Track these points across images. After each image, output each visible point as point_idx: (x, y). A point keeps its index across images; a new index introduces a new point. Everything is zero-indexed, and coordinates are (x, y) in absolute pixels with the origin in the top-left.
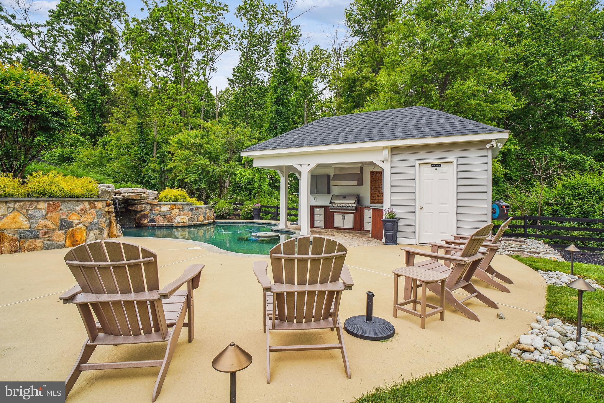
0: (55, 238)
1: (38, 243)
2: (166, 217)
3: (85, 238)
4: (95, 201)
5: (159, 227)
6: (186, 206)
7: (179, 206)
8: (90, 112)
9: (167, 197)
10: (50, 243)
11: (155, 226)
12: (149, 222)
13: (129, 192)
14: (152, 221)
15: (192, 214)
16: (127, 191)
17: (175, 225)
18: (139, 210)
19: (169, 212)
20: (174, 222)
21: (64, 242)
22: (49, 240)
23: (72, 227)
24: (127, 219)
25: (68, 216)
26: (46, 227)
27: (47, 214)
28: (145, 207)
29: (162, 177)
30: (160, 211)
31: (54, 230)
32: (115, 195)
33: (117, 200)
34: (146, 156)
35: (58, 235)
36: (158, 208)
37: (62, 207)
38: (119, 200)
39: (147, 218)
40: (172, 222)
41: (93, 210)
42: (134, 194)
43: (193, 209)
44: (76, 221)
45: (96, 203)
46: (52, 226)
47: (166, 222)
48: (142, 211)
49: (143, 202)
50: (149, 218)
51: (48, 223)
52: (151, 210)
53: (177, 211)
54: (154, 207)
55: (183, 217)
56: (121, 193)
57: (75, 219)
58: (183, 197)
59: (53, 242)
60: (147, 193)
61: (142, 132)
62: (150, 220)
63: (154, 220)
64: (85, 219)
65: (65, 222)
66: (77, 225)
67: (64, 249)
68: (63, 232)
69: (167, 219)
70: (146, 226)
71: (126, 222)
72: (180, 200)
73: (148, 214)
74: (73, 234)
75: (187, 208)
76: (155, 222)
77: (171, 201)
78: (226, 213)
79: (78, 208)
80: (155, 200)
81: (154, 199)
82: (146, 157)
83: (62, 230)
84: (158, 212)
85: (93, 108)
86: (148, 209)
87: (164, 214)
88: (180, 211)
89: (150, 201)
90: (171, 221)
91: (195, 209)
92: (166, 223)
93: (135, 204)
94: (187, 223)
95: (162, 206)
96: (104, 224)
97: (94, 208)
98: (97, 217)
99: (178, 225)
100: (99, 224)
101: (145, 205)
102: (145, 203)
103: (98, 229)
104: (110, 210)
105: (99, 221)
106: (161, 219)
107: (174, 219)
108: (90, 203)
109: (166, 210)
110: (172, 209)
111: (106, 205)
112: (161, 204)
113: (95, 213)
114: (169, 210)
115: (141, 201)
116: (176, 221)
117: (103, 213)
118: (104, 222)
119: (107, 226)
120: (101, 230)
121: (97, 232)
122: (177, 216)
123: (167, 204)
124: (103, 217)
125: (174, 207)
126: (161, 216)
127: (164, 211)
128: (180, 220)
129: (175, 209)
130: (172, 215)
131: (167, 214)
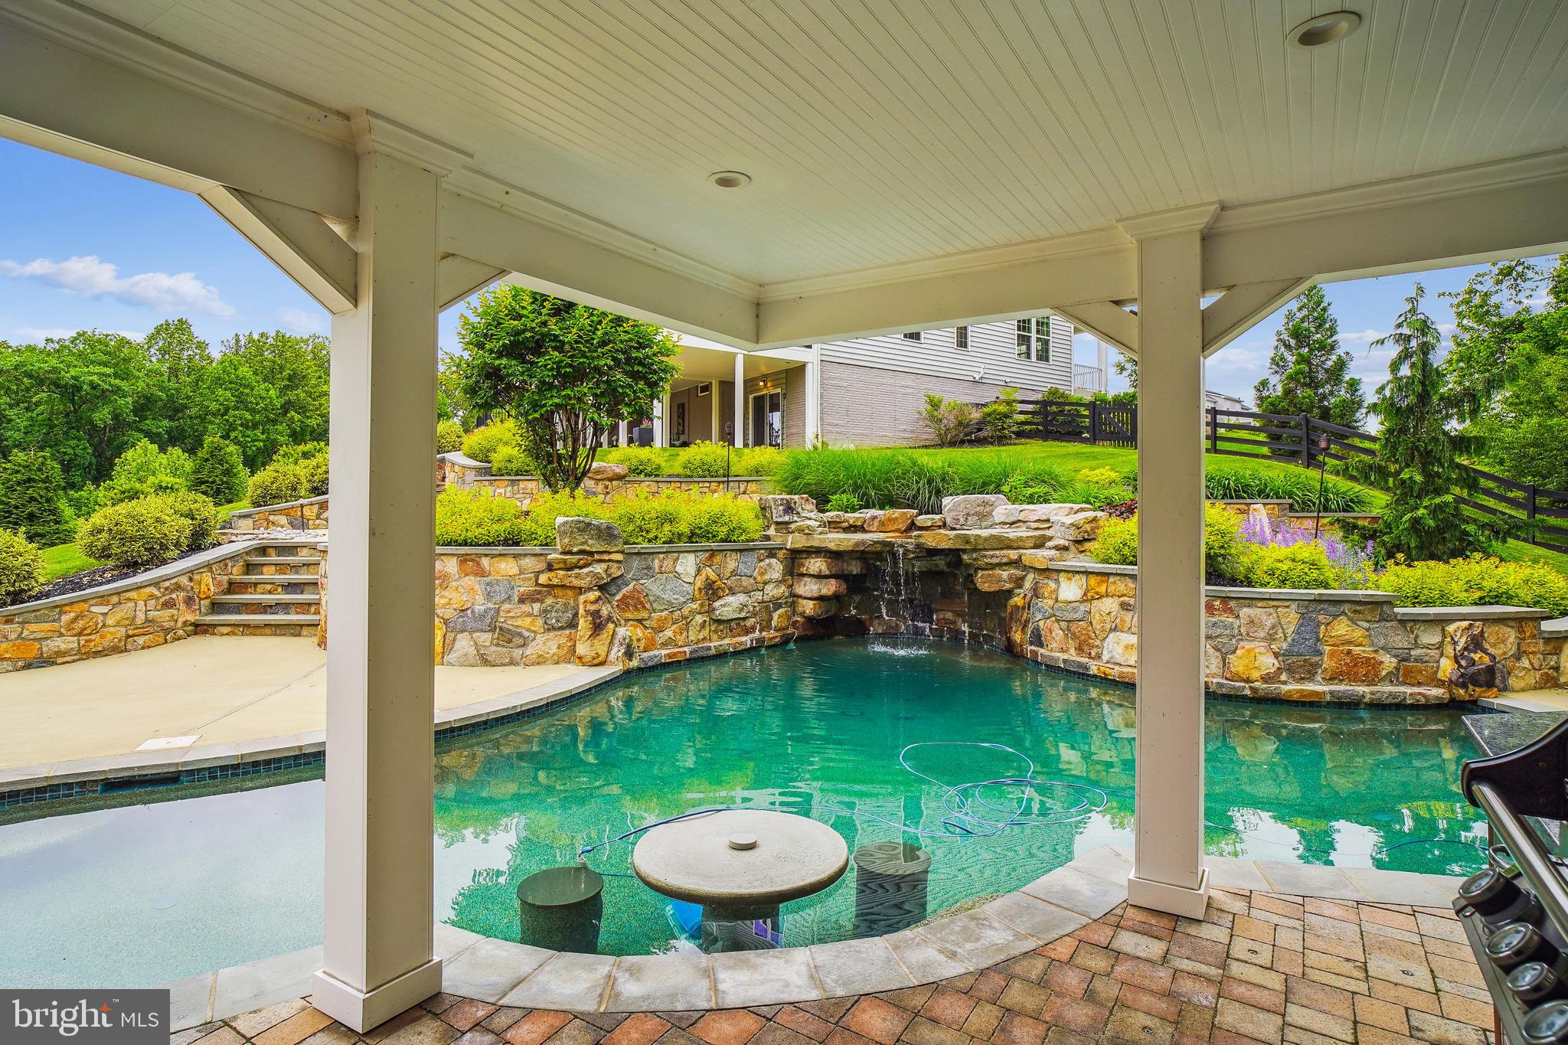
2: (1073, 627)
3: (440, 649)
4: (486, 555)
5: (1050, 667)
7: (1121, 586)
11: (1043, 664)
12: (1030, 642)
13: (1012, 519)
14: (1037, 638)
17: (1096, 670)
19: (1083, 608)
20: (1099, 657)
28: (1018, 580)
30: (1057, 601)
36: (1052, 585)
39: (1023, 624)
40: (1089, 656)
41: (469, 581)
42: (1021, 531)
45: (485, 562)
47: (1072, 651)
48: (1009, 593)
50: (1030, 626)
52: (1036, 592)
53: (1110, 605)
54: (1042, 581)
55: (1133, 639)
62: (1031, 634)
63: (1041, 637)
64: (442, 601)
69: (1074, 636)
70: (1022, 654)
76: (1041, 645)
81: (1064, 548)
84: (1051, 603)
86: (1026, 585)
87: (1067, 616)
88: (1125, 606)
89: (1027, 554)
90: (1086, 648)
91: (1209, 605)
92: (1070, 655)
95: (1062, 577)
96: (529, 620)
97: (476, 575)
98: (489, 596)
99: (1105, 674)
100: (495, 619)
101: (1019, 573)
102: (1010, 563)
103: (493, 630)
104: (555, 581)
105: (498, 610)
106: (1058, 633)
107: (1098, 643)
108: (463, 559)
109: (1073, 599)
110: (1093, 599)
111: (542, 566)
112: (1059, 571)
113: (477, 587)
114: (1083, 601)
115: (985, 556)
116: (1105, 652)
117: (522, 589)
118: (530, 615)
119: (561, 628)
120: (507, 637)
121: (485, 638)
122: (1112, 630)
123: (1078, 572)
124: (522, 601)
125: (1103, 589)
126: (1058, 621)
127: (1069, 602)
128: (1120, 650)
129: (1107, 595)
130: (1092, 624)
131: (1076, 616)
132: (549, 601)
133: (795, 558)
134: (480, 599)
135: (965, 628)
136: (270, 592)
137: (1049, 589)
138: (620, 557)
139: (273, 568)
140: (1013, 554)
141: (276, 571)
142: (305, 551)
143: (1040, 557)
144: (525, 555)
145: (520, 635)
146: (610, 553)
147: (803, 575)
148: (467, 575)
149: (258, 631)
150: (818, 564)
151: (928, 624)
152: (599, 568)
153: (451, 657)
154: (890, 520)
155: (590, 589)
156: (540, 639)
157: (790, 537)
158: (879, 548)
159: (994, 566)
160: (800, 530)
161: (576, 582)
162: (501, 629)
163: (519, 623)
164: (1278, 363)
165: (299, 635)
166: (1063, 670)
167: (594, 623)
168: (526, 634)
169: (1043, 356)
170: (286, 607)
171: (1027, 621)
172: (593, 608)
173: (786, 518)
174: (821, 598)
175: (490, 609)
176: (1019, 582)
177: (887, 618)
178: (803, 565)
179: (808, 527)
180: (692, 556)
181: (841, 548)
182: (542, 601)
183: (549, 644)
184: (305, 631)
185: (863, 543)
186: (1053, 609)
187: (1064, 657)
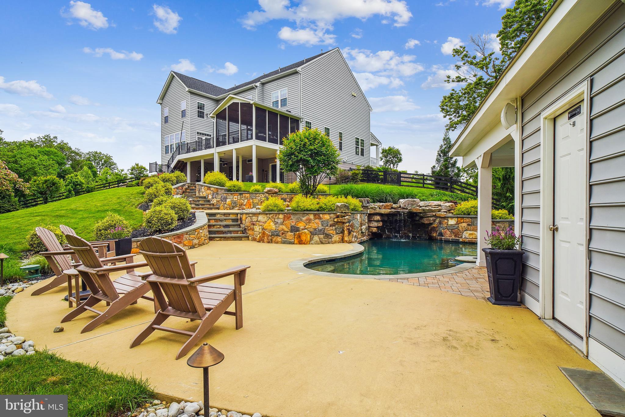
0: (288, 237)
1: (279, 239)
2: (453, 231)
3: (309, 240)
4: (321, 214)
5: (446, 241)
6: (475, 220)
7: (468, 220)
10: (285, 240)
11: (443, 240)
12: (438, 235)
13: (426, 205)
14: (441, 234)
17: (461, 240)
19: (457, 226)
20: (461, 237)
21: (293, 240)
22: (284, 238)
23: (299, 231)
24: (423, 231)
25: (296, 224)
26: (283, 229)
27: (283, 222)
30: (448, 225)
31: (288, 232)
35: (290, 236)
36: (446, 221)
37: (292, 218)
40: (459, 237)
41: (317, 221)
44: (302, 227)
45: (321, 215)
46: (286, 229)
47: (453, 237)
48: (431, 224)
49: (429, 215)
51: (284, 227)
52: (440, 223)
53: (464, 225)
54: (442, 220)
55: (471, 232)
57: (301, 225)
59: (287, 240)
60: (441, 206)
62: (439, 233)
64: (310, 226)
65: (294, 227)
66: (303, 230)
67: (294, 245)
68: (292, 234)
69: (454, 233)
70: (436, 239)
71: (422, 234)
73: (437, 227)
74: (300, 236)
76: (443, 236)
79: (304, 219)
83: (292, 232)
84: (446, 225)
86: (437, 221)
87: (451, 228)
88: (468, 225)
89: (438, 213)
90: (457, 235)
95: (449, 219)
96: (332, 231)
97: (319, 219)
98: (322, 225)
99: (464, 241)
100: (324, 231)
101: (434, 218)
102: (433, 216)
103: (323, 234)
104: (339, 221)
105: (324, 229)
106: (448, 232)
107: (461, 234)
108: (315, 215)
109: (454, 224)
110: (459, 223)
111: (335, 217)
112: (448, 217)
113: (319, 222)
114: (456, 224)
115: (427, 214)
116: (463, 236)
117: (330, 223)
118: (333, 230)
119: (339, 233)
120: (328, 236)
121: (322, 236)
122: (465, 231)
123: (454, 217)
124: (330, 226)
125: (462, 221)
126: (448, 230)
127: (452, 225)
128: (468, 235)
129: (463, 222)
130: (459, 229)
131: (454, 228)
132: (337, 226)
133: (370, 216)
134: (320, 225)
135: (411, 235)
136: (219, 228)
138: (350, 214)
139: (214, 221)
140: (434, 214)
141: (215, 222)
142: (219, 215)
143: (442, 214)
144: (331, 214)
145: (330, 235)
146: (348, 213)
147: (372, 221)
148: (316, 219)
149: (229, 239)
150: (378, 218)
152: (348, 217)
153: (312, 242)
154: (387, 206)
155: (347, 223)
156: (335, 236)
157: (369, 210)
158: (396, 213)
159: (429, 217)
160: (372, 208)
161: (344, 221)
162: (326, 234)
163: (330, 232)
164: (438, 160)
165: (242, 240)
166: (452, 241)
167: (349, 232)
168: (332, 235)
169: (362, 154)
170: (230, 232)
171: (437, 230)
172: (348, 228)
173: (368, 205)
174: (378, 227)
175: (323, 228)
176: (434, 221)
178: (372, 218)
179: (375, 207)
180: (359, 214)
181: (386, 213)
182: (335, 226)
183: (336, 238)
184: (243, 239)
185: (392, 211)
186: (446, 227)
187: (451, 238)
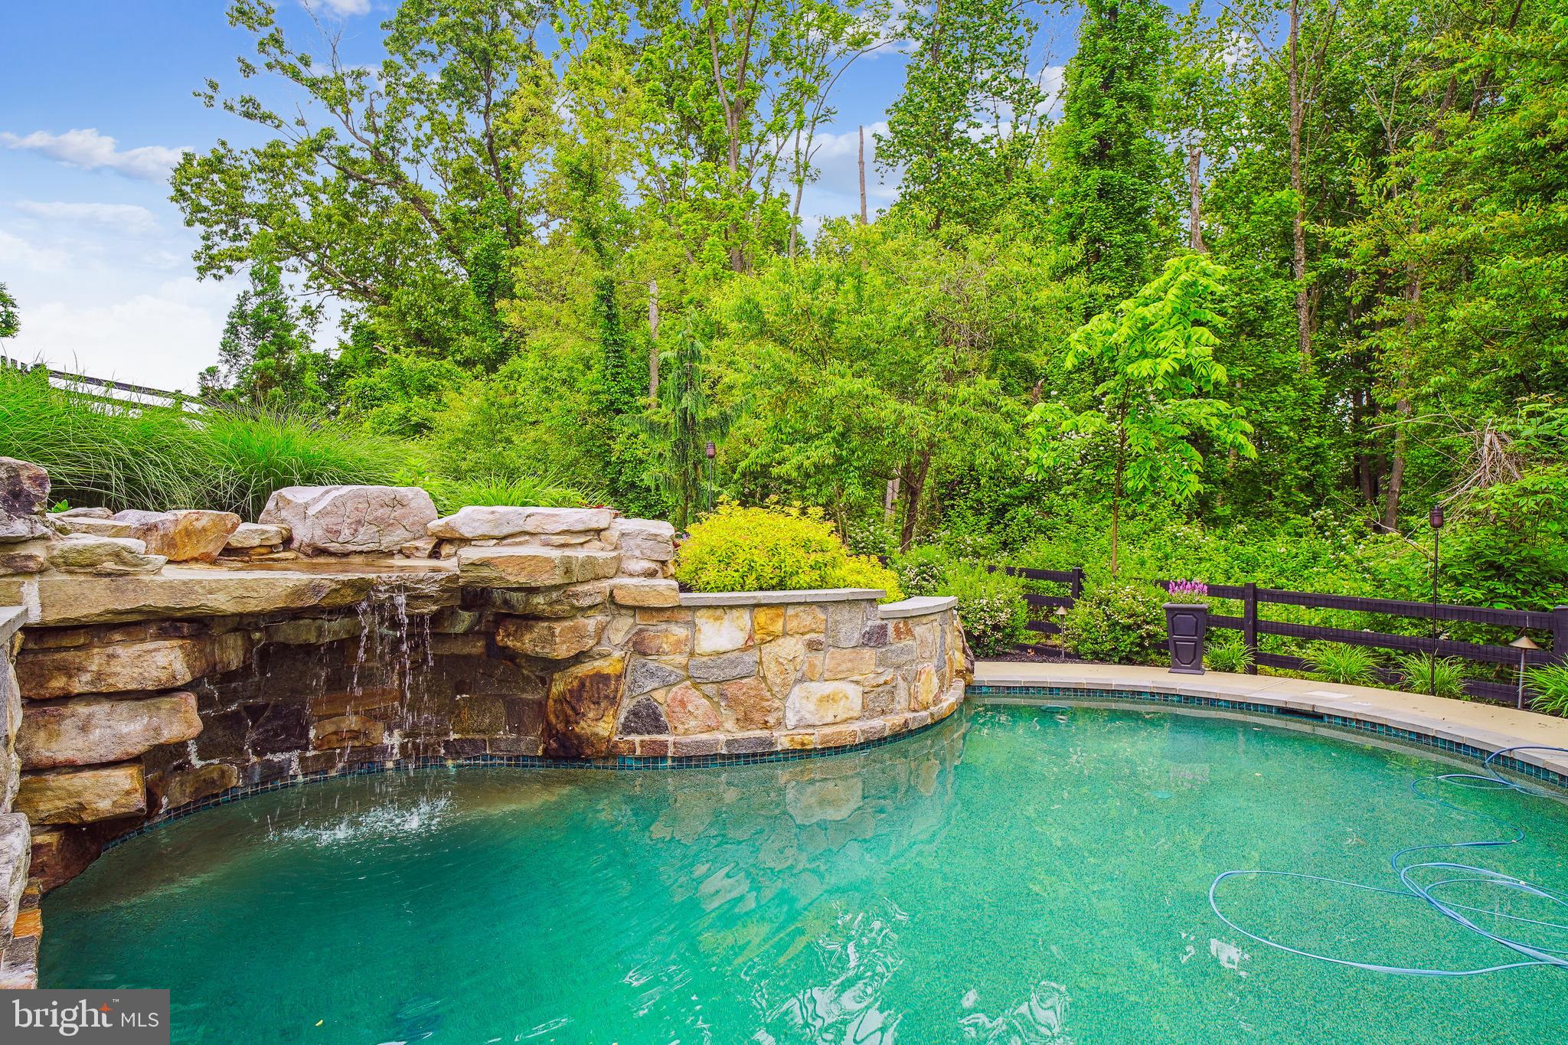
2: (731, 690)
5: (692, 759)
6: (843, 614)
7: (806, 619)
8: (484, 299)
9: (727, 561)
11: (664, 758)
12: (627, 729)
13: (506, 531)
14: (648, 718)
15: (882, 662)
16: (498, 525)
17: (783, 742)
18: (562, 651)
19: (750, 657)
20: (779, 723)
24: (500, 708)
28: (601, 630)
29: (684, 457)
30: (692, 654)
32: (435, 554)
33: (401, 599)
34: (626, 398)
36: (679, 632)
38: (415, 597)
39: (614, 701)
40: (766, 725)
42: (533, 549)
43: (884, 628)
47: (730, 725)
49: (586, 602)
50: (627, 704)
52: (639, 647)
53: (791, 647)
54: (655, 628)
55: (829, 688)
56: (465, 541)
58: (819, 557)
60: (613, 535)
61: (611, 317)
62: (635, 713)
63: (656, 717)
69: (733, 702)
70: (612, 755)
71: (492, 728)
72: (803, 579)
73: (619, 677)
75: (852, 626)
76: (661, 729)
77: (750, 580)
78: (996, 627)
80: (660, 582)
81: (652, 574)
82: (626, 403)
84: (681, 659)
85: (490, 287)
86: (619, 638)
87: (717, 674)
88: (813, 646)
89: (630, 587)
90: (757, 716)
91: (897, 630)
92: (726, 733)
93: (531, 618)
94: (856, 726)
95: (702, 619)
99: (803, 744)
101: (606, 618)
102: (600, 604)
106: (698, 704)
107: (777, 703)
109: (730, 647)
110: (763, 642)
112: (694, 609)
114: (746, 648)
115: (576, 595)
116: (790, 715)
122: (797, 682)
123: (731, 607)
125: (778, 627)
126: (696, 685)
127: (719, 653)
128: (812, 707)
129: (785, 634)
130: (764, 678)
131: (735, 672)
137: (672, 639)
140: (606, 588)
143: (662, 588)
150: (161, 659)
151: (297, 753)
154: (188, 533)
157: (33, 590)
159: (579, 612)
160: (76, 564)
166: (730, 757)
171: (622, 697)
176: (604, 635)
177: (197, 763)
185: (316, 589)
186: (686, 667)
187: (722, 737)
